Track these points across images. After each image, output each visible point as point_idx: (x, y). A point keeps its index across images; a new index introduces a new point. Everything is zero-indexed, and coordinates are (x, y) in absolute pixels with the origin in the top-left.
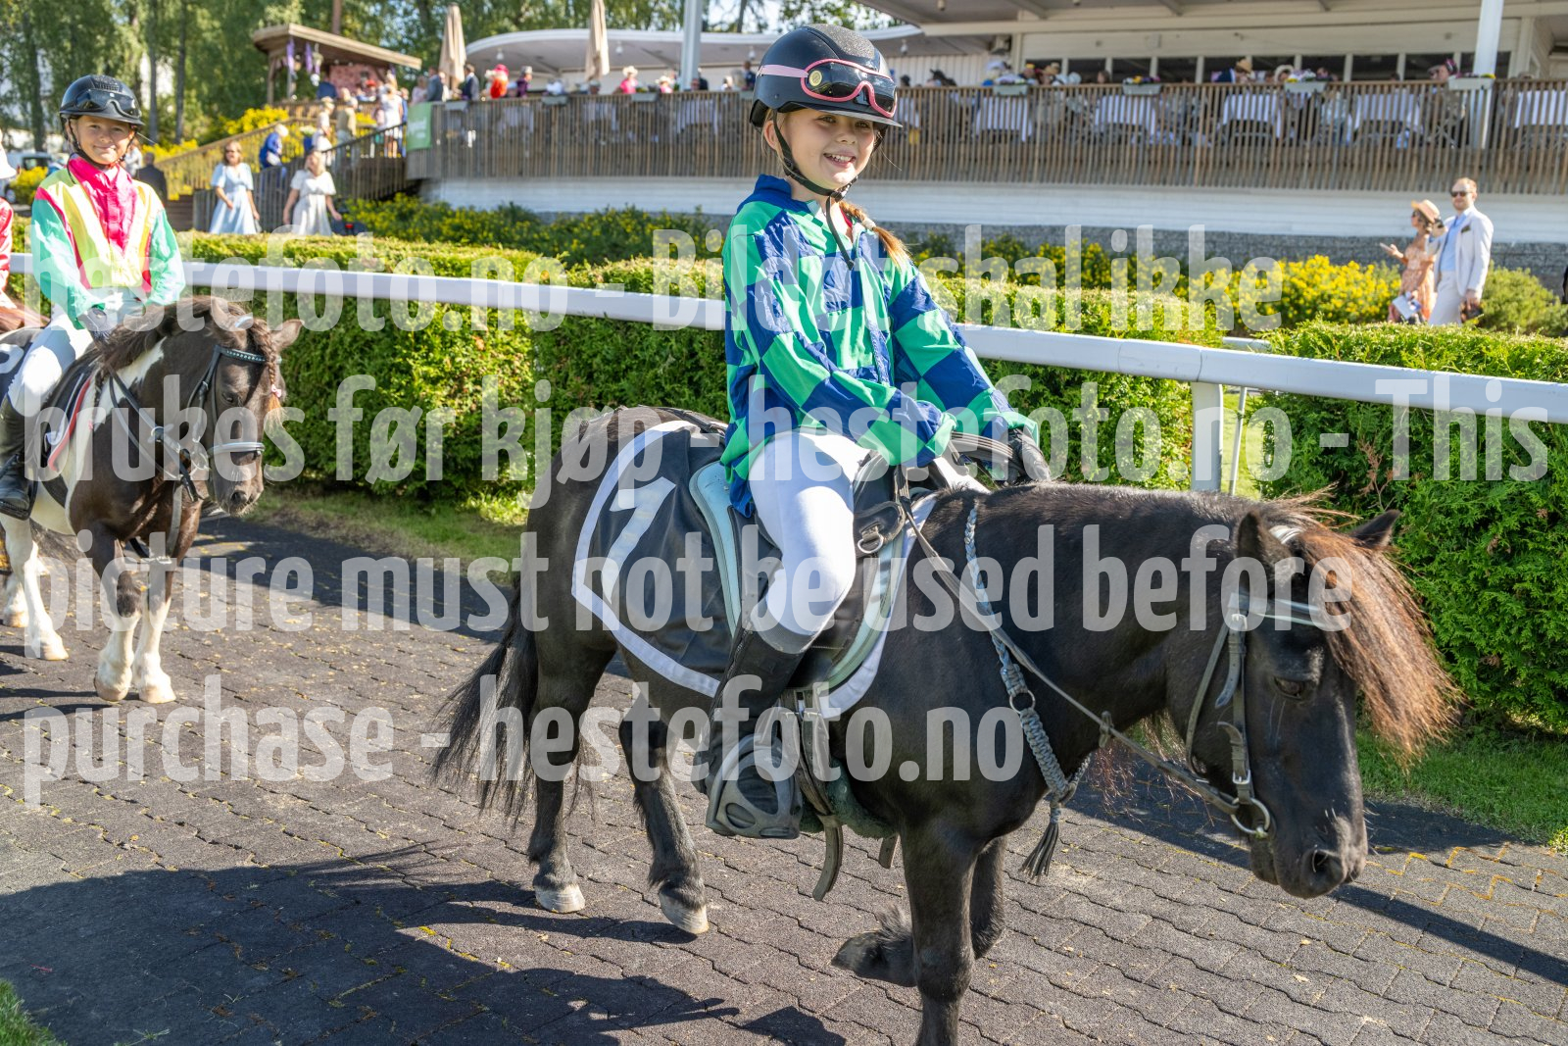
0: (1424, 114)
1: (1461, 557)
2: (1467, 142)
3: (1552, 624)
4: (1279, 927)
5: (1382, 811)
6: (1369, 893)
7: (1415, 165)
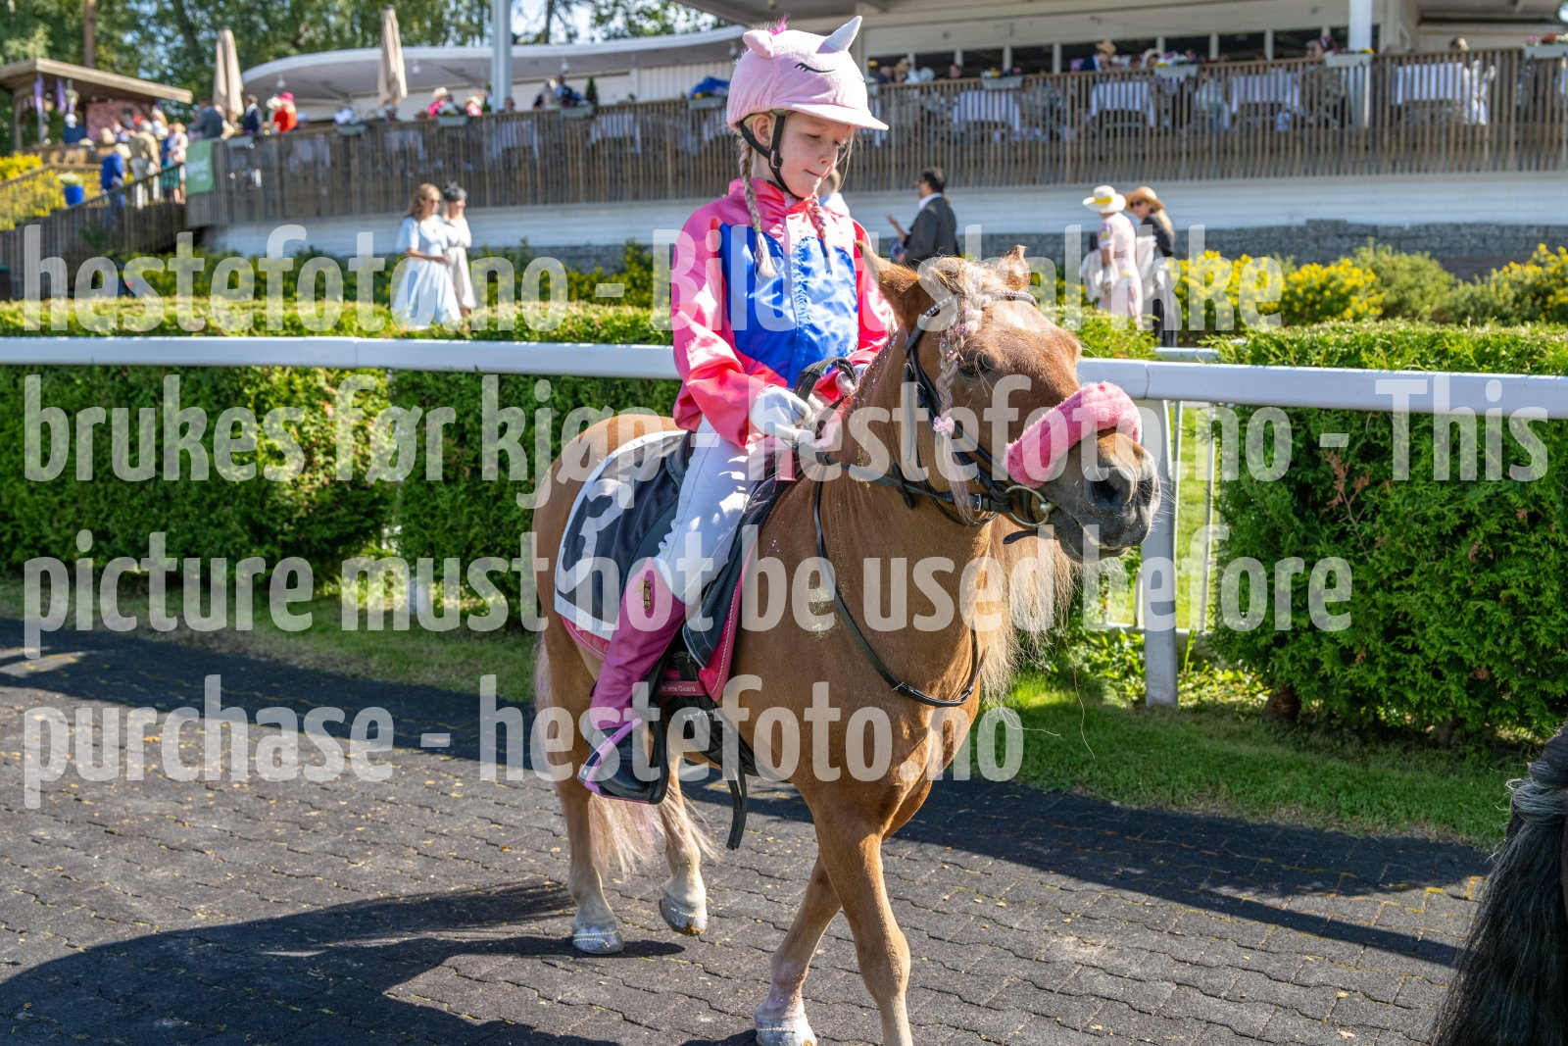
0: (1303, 93)
1: (1441, 566)
2: (1350, 122)
3: (1543, 631)
4: (1312, 981)
5: (1387, 846)
6: (1395, 935)
7: (1298, 147)
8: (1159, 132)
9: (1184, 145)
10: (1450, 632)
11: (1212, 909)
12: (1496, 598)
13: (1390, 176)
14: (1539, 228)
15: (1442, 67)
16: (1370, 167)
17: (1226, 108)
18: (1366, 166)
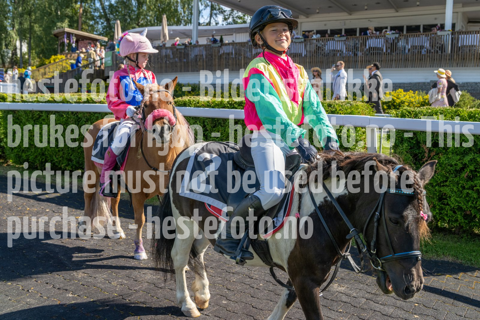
0: (430, 43)
1: (456, 180)
2: (444, 52)
5: (436, 262)
6: (435, 288)
7: (428, 59)
8: (386, 54)
9: (394, 58)
10: (458, 199)
12: (473, 190)
13: (456, 68)
15: (473, 35)
16: (450, 65)
17: (407, 46)
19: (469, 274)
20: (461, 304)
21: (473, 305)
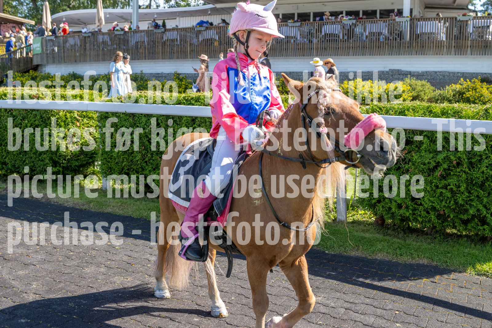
0: (389, 30)
1: (429, 178)
2: (403, 39)
3: (461, 199)
4: (387, 308)
5: (411, 266)
6: (413, 294)
7: (387, 46)
8: (343, 41)
9: (351, 45)
10: (432, 199)
11: (357, 285)
12: (446, 189)
13: (415, 56)
14: (461, 73)
15: (432, 22)
16: (409, 53)
17: (364, 33)
18: (408, 52)
19: (445, 276)
20: (441, 309)
21: (453, 310)
